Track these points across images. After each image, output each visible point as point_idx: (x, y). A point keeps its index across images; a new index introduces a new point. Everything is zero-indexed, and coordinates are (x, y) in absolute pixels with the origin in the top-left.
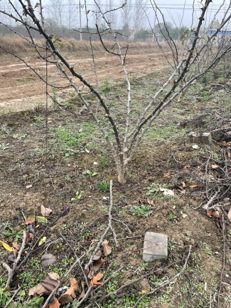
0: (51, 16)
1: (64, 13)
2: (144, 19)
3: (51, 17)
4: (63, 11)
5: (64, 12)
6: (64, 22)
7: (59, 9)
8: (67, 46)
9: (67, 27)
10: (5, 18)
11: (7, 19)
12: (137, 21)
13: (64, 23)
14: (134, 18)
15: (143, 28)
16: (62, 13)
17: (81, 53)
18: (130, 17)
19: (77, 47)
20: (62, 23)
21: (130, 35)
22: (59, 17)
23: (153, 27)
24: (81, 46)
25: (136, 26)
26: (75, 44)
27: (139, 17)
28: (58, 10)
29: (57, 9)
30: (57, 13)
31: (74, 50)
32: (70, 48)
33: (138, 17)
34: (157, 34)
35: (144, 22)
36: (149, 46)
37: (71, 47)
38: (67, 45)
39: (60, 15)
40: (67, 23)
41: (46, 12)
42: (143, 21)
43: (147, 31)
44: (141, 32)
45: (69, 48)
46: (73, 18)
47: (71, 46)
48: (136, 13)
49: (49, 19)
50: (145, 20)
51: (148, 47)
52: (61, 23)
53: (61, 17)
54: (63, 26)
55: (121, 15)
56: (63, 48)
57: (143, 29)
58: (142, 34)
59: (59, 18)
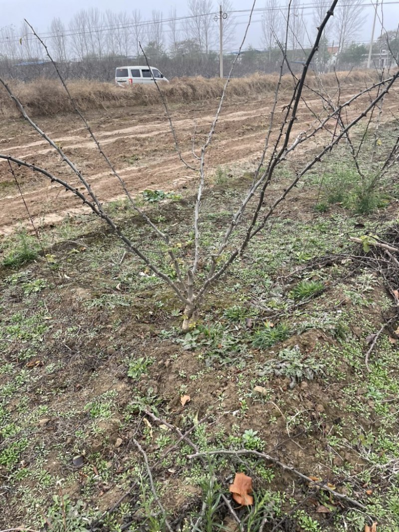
0: (191, 36)
1: (213, 29)
2: (357, 27)
3: (191, 38)
4: (212, 25)
5: (213, 27)
6: (213, 44)
7: (205, 23)
8: (181, 92)
9: (217, 52)
10: (118, 45)
11: (122, 47)
12: (343, 30)
13: (211, 47)
14: (338, 26)
15: (356, 43)
16: (210, 29)
17: (208, 102)
18: (331, 25)
19: (200, 92)
20: (209, 46)
21: (330, 56)
22: (205, 36)
23: (376, 39)
24: (210, 90)
25: (342, 40)
26: (198, 88)
27: (348, 24)
28: (202, 25)
29: (202, 22)
30: (201, 30)
31: (195, 98)
32: (187, 96)
33: (346, 23)
34: (384, 52)
35: (357, 32)
36: (355, 78)
37: (189, 94)
38: (181, 90)
39: (206, 33)
40: (218, 46)
41: (183, 30)
42: (356, 30)
43: (362, 47)
44: (351, 50)
45: (185, 95)
46: (228, 35)
47: (190, 90)
48: (342, 17)
49: (189, 41)
50: (359, 27)
51: (353, 80)
52: (207, 46)
53: (208, 36)
54: (211, 51)
55: (313, 23)
56: (174, 96)
57: (355, 45)
58: (352, 53)
59: (204, 38)
